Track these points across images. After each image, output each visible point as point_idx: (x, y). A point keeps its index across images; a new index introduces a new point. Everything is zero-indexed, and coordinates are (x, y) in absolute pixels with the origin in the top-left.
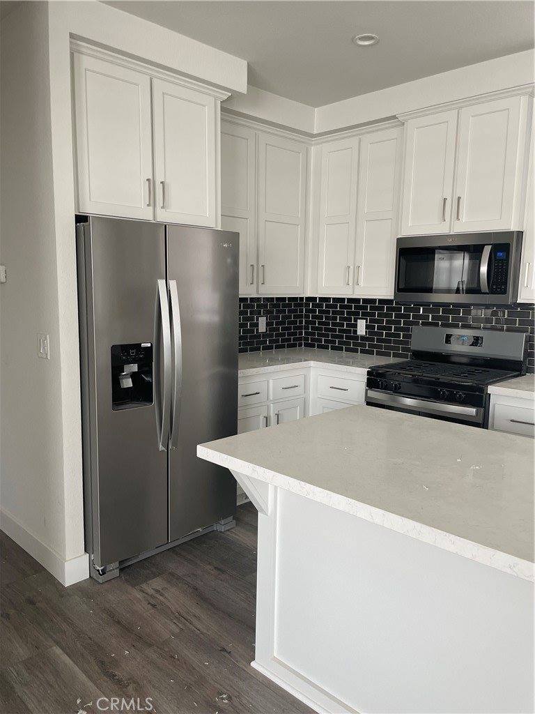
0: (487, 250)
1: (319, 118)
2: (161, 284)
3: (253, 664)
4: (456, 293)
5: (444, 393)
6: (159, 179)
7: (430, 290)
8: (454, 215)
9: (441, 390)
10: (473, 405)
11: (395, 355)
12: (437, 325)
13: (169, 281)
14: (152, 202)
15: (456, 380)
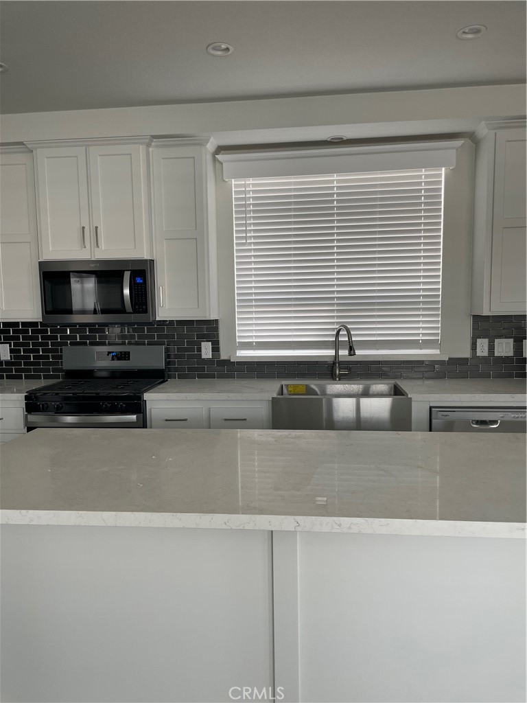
0: (127, 275)
4: (94, 314)
5: (106, 405)
7: (70, 312)
8: (94, 242)
9: (103, 404)
10: (133, 413)
11: (46, 377)
12: (85, 344)
15: (114, 392)
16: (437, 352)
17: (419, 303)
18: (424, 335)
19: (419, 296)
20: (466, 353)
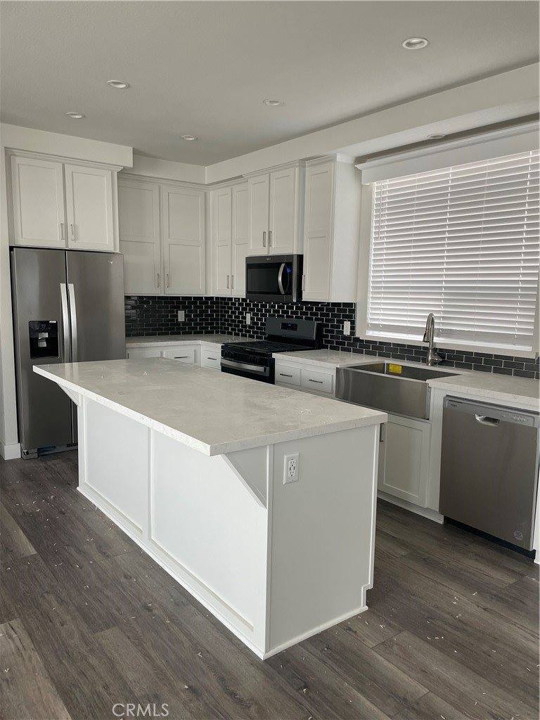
0: (283, 265)
1: (209, 173)
2: (63, 286)
3: (78, 488)
6: (70, 222)
13: (69, 285)
14: (65, 237)
18: (519, 329)
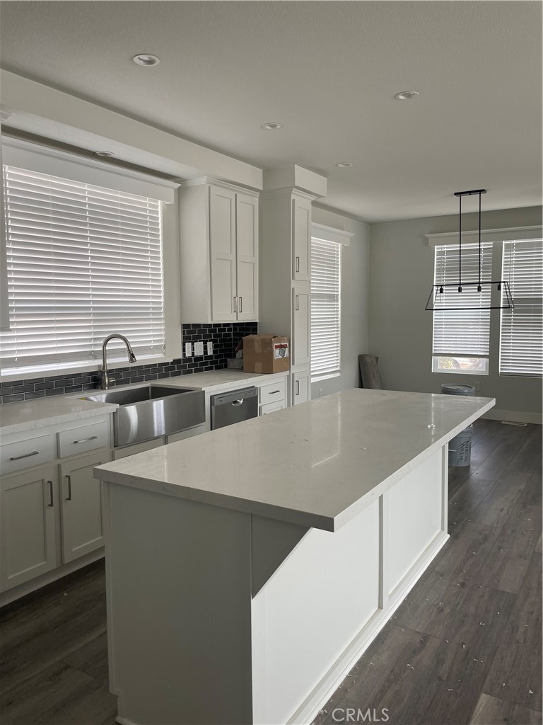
16: (161, 355)
17: (149, 314)
18: (155, 341)
19: (149, 308)
20: (180, 356)
